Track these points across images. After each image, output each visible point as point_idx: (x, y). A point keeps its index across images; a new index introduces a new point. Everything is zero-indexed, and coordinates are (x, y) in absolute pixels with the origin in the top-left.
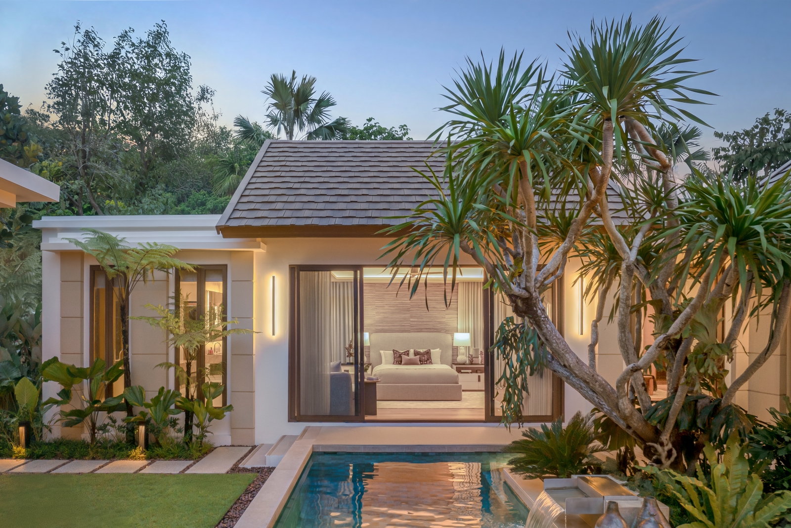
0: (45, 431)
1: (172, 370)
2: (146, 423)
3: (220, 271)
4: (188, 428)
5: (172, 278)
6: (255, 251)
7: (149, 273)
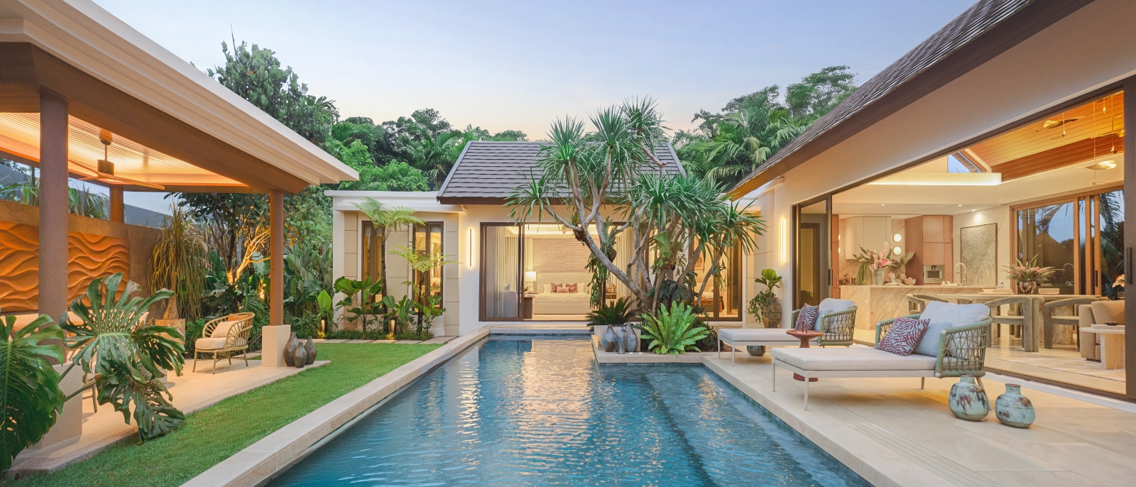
0: (334, 326)
1: (411, 286)
2: (395, 319)
3: (439, 225)
4: (420, 322)
5: (411, 229)
6: (460, 213)
7: (398, 225)
